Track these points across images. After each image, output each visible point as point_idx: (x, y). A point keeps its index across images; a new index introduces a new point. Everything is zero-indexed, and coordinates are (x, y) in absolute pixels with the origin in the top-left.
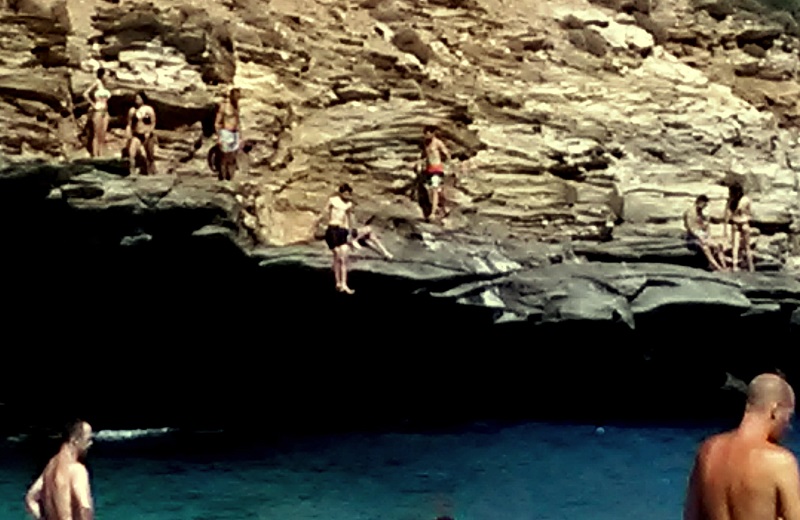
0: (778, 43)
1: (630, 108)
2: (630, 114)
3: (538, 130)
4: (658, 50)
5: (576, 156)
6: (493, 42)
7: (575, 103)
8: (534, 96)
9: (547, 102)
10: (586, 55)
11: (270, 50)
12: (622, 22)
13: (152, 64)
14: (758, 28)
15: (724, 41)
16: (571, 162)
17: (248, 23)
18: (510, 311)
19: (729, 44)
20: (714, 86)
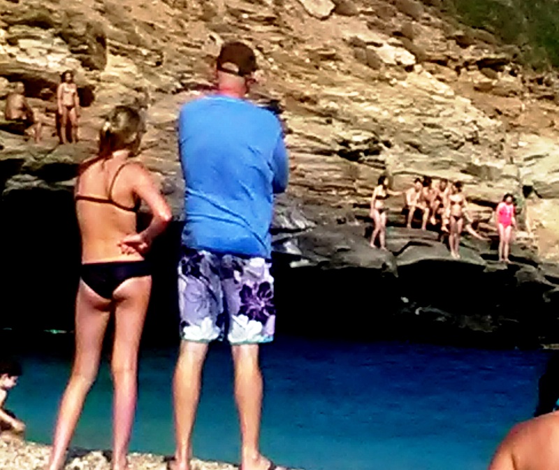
0: (508, 68)
1: (397, 111)
2: (397, 115)
3: (329, 122)
4: (418, 68)
5: (357, 143)
6: (297, 53)
7: (356, 104)
8: (326, 96)
9: (335, 101)
10: (365, 68)
11: (134, 47)
12: (393, 44)
13: (45, 52)
14: (493, 56)
15: (466, 64)
16: (354, 147)
17: (116, 25)
18: (305, 258)
19: (470, 67)
20: (458, 97)
